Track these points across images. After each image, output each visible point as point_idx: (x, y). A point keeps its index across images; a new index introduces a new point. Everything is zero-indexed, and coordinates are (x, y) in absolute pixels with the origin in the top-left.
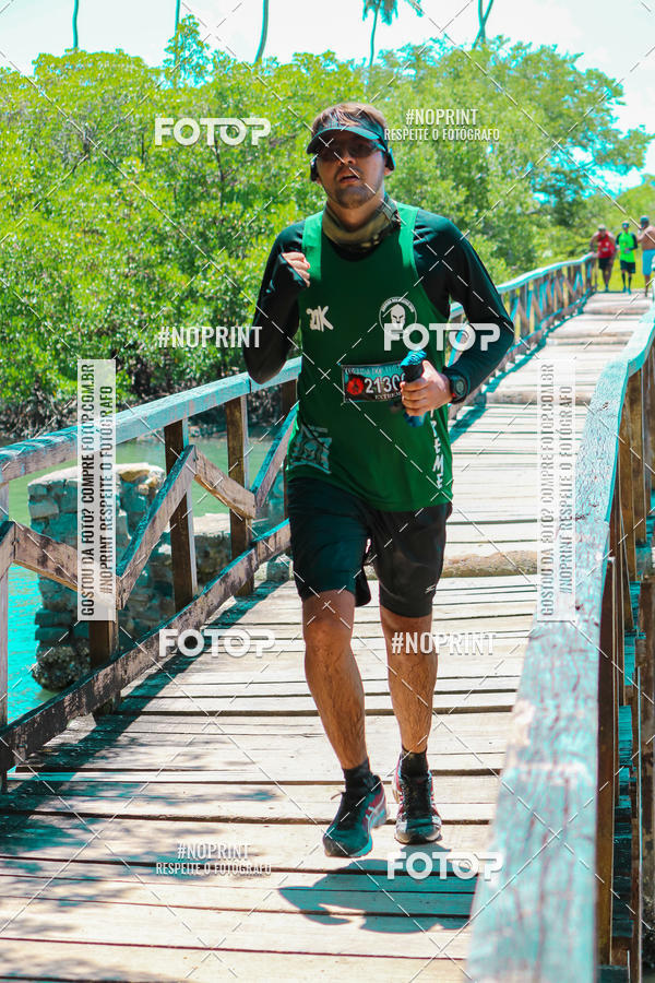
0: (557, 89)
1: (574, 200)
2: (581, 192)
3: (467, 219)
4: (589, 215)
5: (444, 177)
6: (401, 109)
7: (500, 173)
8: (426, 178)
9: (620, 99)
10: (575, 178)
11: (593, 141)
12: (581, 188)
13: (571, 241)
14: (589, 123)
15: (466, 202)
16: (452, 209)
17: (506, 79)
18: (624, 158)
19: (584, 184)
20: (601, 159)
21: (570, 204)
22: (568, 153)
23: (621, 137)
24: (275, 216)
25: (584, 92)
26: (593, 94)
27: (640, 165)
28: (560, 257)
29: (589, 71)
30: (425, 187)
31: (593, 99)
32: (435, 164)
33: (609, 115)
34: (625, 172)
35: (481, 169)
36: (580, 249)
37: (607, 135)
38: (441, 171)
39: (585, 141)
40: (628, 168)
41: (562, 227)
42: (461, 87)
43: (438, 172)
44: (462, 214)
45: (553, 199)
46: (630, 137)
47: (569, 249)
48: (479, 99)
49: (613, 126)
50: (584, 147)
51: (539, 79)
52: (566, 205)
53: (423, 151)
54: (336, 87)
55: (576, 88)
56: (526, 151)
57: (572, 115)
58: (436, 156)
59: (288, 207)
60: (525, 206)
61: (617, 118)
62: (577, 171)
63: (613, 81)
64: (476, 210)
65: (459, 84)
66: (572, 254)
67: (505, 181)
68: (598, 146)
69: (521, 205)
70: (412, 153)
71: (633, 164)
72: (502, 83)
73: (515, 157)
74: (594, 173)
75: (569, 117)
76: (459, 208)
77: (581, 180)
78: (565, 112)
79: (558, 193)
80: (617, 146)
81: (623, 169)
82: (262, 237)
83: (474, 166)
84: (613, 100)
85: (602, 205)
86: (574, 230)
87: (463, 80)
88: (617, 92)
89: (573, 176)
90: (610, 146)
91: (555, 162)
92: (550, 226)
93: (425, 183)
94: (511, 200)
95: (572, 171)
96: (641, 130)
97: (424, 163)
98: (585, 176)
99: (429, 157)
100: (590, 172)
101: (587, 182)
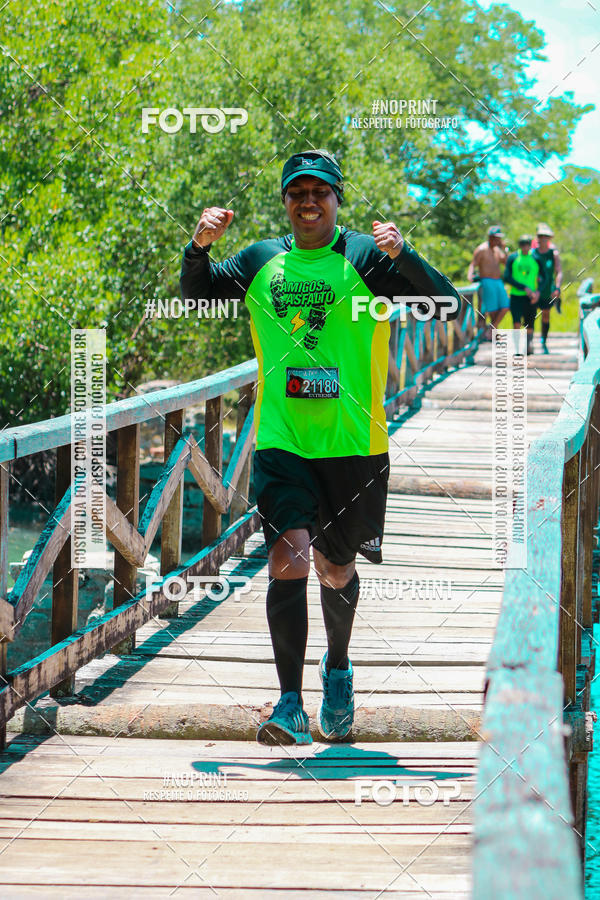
0: (450, 35)
1: (465, 199)
2: (475, 188)
4: (486, 222)
6: (223, 52)
7: (362, 155)
8: (257, 155)
9: (541, 52)
10: (467, 167)
11: (497, 113)
12: (477, 182)
13: (456, 258)
14: (492, 87)
17: (376, 16)
18: (541, 141)
19: (480, 176)
20: (508, 141)
21: (459, 205)
22: (459, 130)
23: (538, 110)
24: (33, 200)
25: (486, 40)
26: (500, 43)
27: (563, 150)
29: (496, 9)
30: (253, 169)
31: (498, 52)
32: (270, 137)
33: (523, 76)
35: (335, 145)
37: (517, 104)
38: (279, 147)
39: (485, 113)
40: (545, 156)
41: (446, 238)
42: (313, 25)
43: (274, 149)
45: (434, 197)
46: (551, 109)
48: (337, 44)
49: (529, 93)
50: (484, 121)
51: (423, 18)
52: (453, 206)
54: (128, 13)
55: (477, 33)
57: (469, 72)
58: (272, 125)
59: (50, 188)
60: (396, 204)
61: (534, 81)
62: (471, 156)
63: (531, 24)
65: (310, 20)
67: (369, 167)
68: (504, 121)
69: (391, 202)
71: (552, 150)
72: (370, 22)
74: (495, 161)
75: (465, 76)
77: (478, 170)
78: (458, 68)
79: (442, 188)
80: (531, 122)
81: (538, 157)
82: (12, 229)
84: (529, 53)
85: (504, 209)
86: (463, 241)
87: (315, 15)
88: (535, 42)
89: (465, 163)
90: (521, 122)
91: (441, 142)
92: (427, 233)
93: (256, 163)
94: (377, 195)
95: (463, 157)
96: (567, 99)
97: (255, 133)
98: (482, 165)
99: (260, 126)
100: (489, 159)
101: (485, 173)
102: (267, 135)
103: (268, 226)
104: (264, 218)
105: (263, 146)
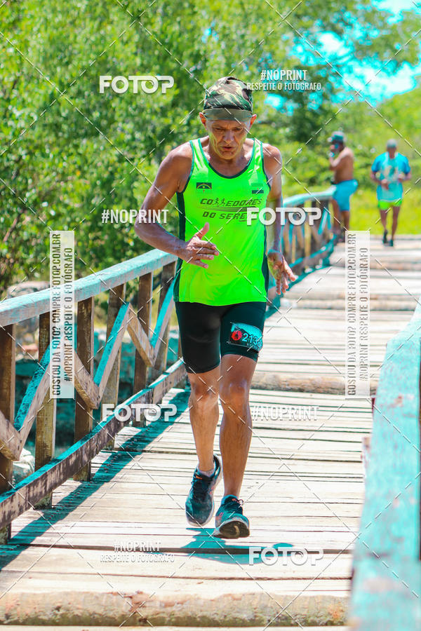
1: (321, 108)
2: (331, 96)
3: (174, 129)
5: (145, 69)
7: (223, 66)
8: (122, 68)
10: (322, 75)
11: (351, 25)
12: (332, 91)
15: (174, 104)
16: (154, 113)
18: (394, 51)
19: (336, 86)
20: (362, 51)
21: (315, 114)
22: (315, 42)
23: (391, 21)
27: (414, 61)
28: (297, 187)
32: (134, 50)
34: (394, 71)
35: (196, 57)
36: (323, 176)
38: (142, 59)
39: (340, 25)
40: (398, 65)
41: (302, 145)
43: (138, 61)
44: (168, 121)
45: (292, 106)
46: (404, 22)
47: (310, 174)
50: (339, 33)
52: (308, 115)
53: (117, 30)
56: (261, 37)
58: (136, 38)
62: (328, 66)
64: (187, 115)
66: (312, 182)
68: (357, 33)
70: (102, 32)
71: (405, 60)
73: (243, 45)
74: (350, 71)
76: (163, 112)
77: (331, 79)
79: (299, 97)
80: (385, 33)
81: (390, 69)
83: (186, 53)
85: (358, 117)
86: (319, 149)
89: (322, 73)
90: (375, 34)
92: (284, 141)
95: (319, 67)
96: (417, 11)
97: (119, 46)
98: (336, 74)
99: (125, 39)
100: (344, 69)
101: (340, 83)
102: (132, 48)
103: (133, 134)
104: (129, 126)
105: (128, 58)
